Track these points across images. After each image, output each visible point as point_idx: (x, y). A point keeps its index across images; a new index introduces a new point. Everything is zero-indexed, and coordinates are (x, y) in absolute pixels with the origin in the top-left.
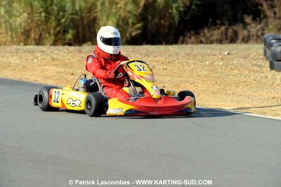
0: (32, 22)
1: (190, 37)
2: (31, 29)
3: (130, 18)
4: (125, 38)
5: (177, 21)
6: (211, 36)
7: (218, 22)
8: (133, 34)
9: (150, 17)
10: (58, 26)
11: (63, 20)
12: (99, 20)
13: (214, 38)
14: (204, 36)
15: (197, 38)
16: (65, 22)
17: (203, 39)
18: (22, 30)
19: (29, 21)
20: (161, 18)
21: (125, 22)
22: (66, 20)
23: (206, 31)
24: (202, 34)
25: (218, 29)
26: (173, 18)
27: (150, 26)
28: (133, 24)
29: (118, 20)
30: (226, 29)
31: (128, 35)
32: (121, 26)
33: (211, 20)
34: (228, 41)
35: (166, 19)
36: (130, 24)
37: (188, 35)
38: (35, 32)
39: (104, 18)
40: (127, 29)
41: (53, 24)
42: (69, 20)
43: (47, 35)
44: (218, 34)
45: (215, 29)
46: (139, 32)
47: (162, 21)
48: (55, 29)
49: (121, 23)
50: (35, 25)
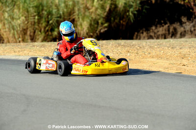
0: (28, 23)
1: (143, 33)
2: (27, 29)
3: (99, 19)
4: (95, 34)
5: (132, 21)
6: (158, 31)
7: (162, 22)
8: (102, 31)
9: (112, 19)
10: (47, 26)
11: (51, 22)
12: (77, 21)
13: (160, 33)
14: (153, 31)
15: (147, 33)
16: (52, 23)
17: (152, 34)
18: (21, 29)
19: (26, 22)
20: (120, 19)
21: (95, 22)
22: (53, 22)
23: (154, 28)
24: (151, 30)
25: (163, 26)
26: (129, 19)
27: (113, 25)
28: (102, 24)
29: (91, 21)
30: (169, 26)
31: (98, 32)
32: (93, 26)
33: (157, 20)
34: (170, 35)
35: (124, 20)
36: (100, 24)
37: (141, 31)
38: (30, 30)
39: (81, 19)
40: (97, 27)
41: (44, 25)
42: (55, 21)
43: (39, 33)
44: (163, 30)
45: (160, 27)
46: (106, 29)
47: (122, 22)
48: (45, 28)
49: (93, 23)
50: (30, 25)
